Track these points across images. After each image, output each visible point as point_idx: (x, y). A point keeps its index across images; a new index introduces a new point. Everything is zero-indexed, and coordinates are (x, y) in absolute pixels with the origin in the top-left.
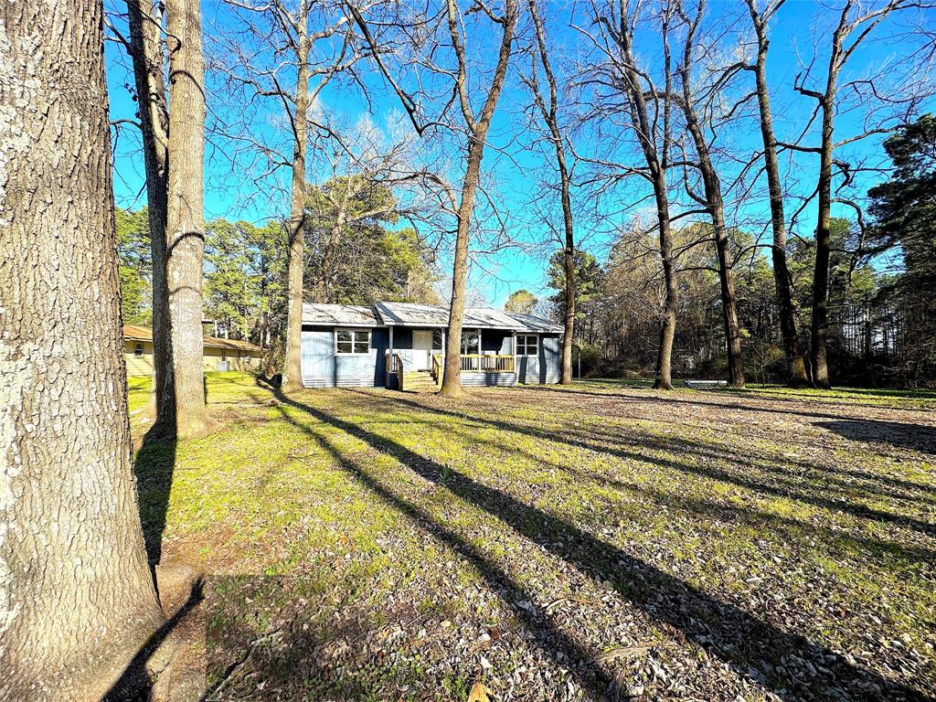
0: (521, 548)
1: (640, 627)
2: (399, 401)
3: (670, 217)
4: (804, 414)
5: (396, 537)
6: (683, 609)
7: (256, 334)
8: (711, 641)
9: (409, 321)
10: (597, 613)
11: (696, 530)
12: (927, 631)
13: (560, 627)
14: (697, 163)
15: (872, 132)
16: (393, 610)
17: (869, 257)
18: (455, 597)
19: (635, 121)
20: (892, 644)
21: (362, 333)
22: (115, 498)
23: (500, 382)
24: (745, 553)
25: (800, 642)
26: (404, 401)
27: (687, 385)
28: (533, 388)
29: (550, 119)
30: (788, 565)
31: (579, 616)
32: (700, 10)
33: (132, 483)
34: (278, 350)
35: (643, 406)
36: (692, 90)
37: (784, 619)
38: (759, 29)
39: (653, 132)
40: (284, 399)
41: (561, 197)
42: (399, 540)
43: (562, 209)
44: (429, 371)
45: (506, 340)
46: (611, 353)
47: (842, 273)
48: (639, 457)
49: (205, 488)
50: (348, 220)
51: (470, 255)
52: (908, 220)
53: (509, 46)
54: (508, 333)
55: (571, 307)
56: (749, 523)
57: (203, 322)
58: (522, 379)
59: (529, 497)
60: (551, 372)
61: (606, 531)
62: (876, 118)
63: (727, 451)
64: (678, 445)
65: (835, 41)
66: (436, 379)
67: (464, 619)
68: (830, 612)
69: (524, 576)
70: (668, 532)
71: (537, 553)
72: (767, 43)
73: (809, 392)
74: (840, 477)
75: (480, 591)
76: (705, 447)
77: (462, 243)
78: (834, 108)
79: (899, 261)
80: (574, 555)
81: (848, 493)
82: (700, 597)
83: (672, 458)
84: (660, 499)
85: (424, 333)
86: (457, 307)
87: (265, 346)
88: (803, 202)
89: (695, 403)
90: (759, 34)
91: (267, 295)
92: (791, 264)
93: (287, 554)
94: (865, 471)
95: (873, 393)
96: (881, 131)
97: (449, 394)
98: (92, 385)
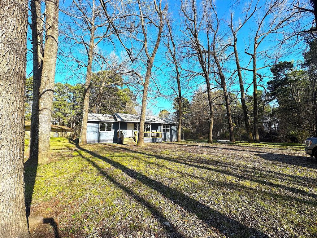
0: (165, 202)
1: (205, 229)
2: (122, 148)
3: (211, 88)
4: (253, 152)
5: (121, 200)
6: (218, 221)
7: (69, 124)
8: (227, 232)
9: (126, 120)
10: (191, 225)
11: (222, 193)
12: (291, 224)
13: (178, 231)
14: (218, 72)
15: (267, 66)
16: (120, 229)
17: (269, 102)
18: (142, 222)
19: (199, 59)
20: (281, 229)
21: (109, 124)
22: (16, 191)
23: (157, 141)
24: (237, 201)
25: (254, 231)
26: (124, 148)
27: (217, 142)
28: (168, 143)
29: (174, 57)
30: (250, 204)
31: (185, 227)
32: (217, 28)
33: (23, 185)
34: (78, 129)
35: (204, 149)
36: (216, 51)
37: (249, 223)
38: (234, 35)
39: (205, 62)
40: (80, 148)
41: (177, 81)
42: (122, 201)
43: (177, 84)
44: (133, 137)
45: (159, 127)
46: (193, 131)
47: (261, 107)
48: (203, 168)
49: (48, 184)
50: (106, 85)
51: (147, 99)
52: (278, 92)
53: (161, 34)
54: (160, 124)
55: (181, 116)
56: (238, 190)
57: (51, 121)
58: (164, 140)
59: (167, 183)
60: (174, 137)
61: (193, 195)
62: (267, 62)
63: (230, 165)
64: (215, 163)
65: (255, 40)
66: (135, 140)
67: (145, 230)
68: (263, 219)
69: (166, 213)
70: (213, 194)
71: (171, 204)
72: (237, 39)
73: (254, 144)
74: (264, 173)
75: (151, 219)
76: (224, 163)
77: (145, 95)
78: (256, 59)
79: (277, 104)
80: (183, 204)
81: (267, 178)
82: (223, 217)
83: (213, 167)
84: (210, 182)
85: (131, 124)
86: (143, 116)
87: (73, 128)
88: (249, 85)
89: (220, 148)
90: (234, 37)
91: (75, 109)
92: (247, 103)
93: (80, 209)
94: (271, 170)
95: (273, 144)
96: (269, 66)
97: (140, 146)
98: (11, 149)
